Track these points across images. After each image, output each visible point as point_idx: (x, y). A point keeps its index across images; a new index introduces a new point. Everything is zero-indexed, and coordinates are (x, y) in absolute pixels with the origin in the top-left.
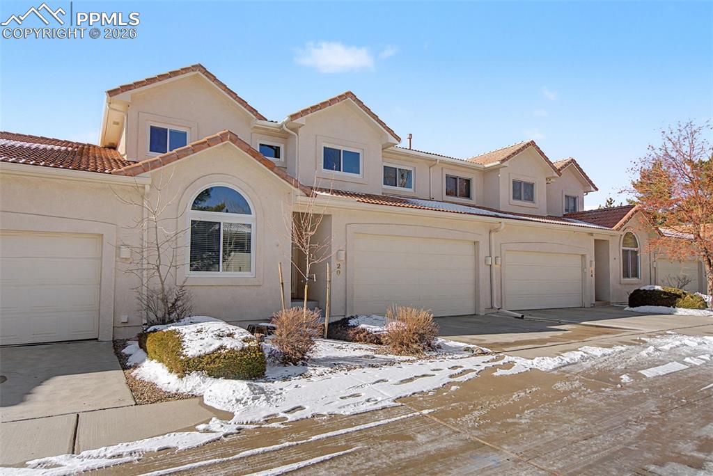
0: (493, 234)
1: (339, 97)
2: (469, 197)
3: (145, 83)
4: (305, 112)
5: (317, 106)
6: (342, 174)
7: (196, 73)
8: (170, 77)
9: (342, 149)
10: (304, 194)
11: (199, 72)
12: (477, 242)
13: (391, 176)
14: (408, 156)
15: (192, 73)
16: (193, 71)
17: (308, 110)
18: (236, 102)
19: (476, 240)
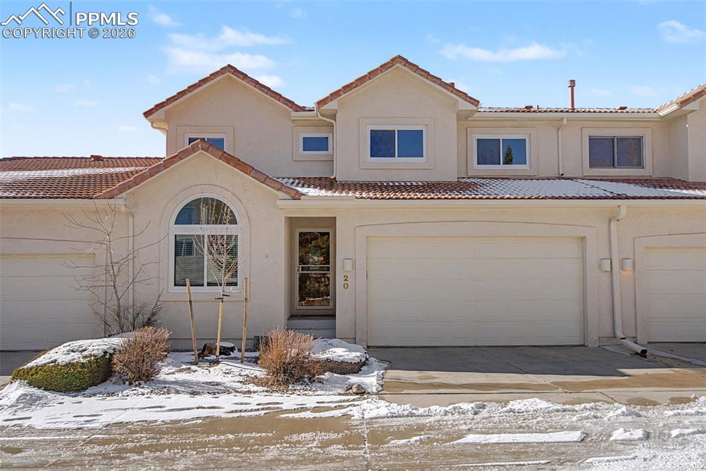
0: (613, 224)
1: (381, 67)
2: (640, 165)
3: (176, 98)
4: (336, 94)
5: (351, 84)
6: (397, 160)
7: (225, 75)
8: (200, 86)
9: (396, 128)
10: (288, 197)
11: (229, 74)
12: (585, 237)
13: (488, 152)
14: (515, 120)
15: (222, 76)
16: (222, 74)
17: (340, 90)
18: (268, 97)
19: (582, 236)
